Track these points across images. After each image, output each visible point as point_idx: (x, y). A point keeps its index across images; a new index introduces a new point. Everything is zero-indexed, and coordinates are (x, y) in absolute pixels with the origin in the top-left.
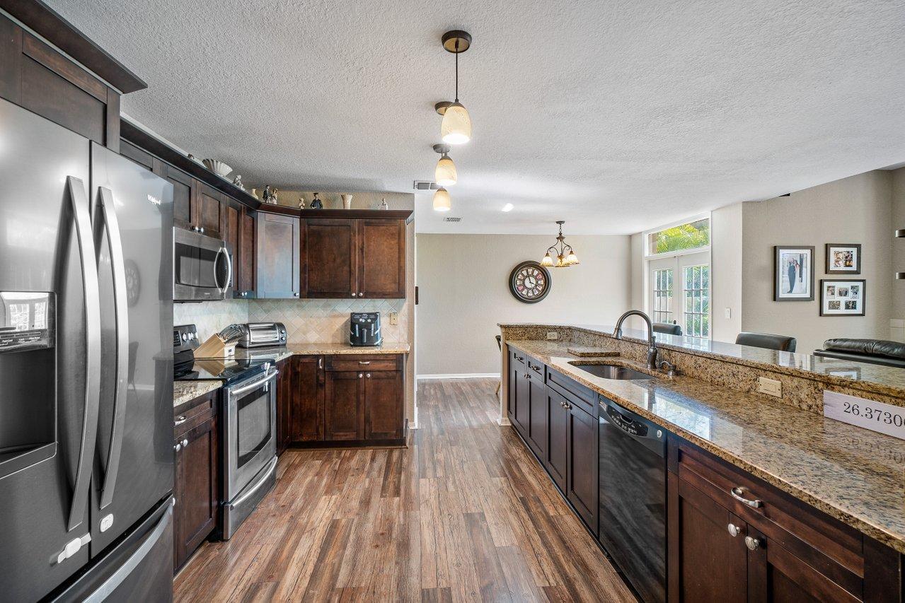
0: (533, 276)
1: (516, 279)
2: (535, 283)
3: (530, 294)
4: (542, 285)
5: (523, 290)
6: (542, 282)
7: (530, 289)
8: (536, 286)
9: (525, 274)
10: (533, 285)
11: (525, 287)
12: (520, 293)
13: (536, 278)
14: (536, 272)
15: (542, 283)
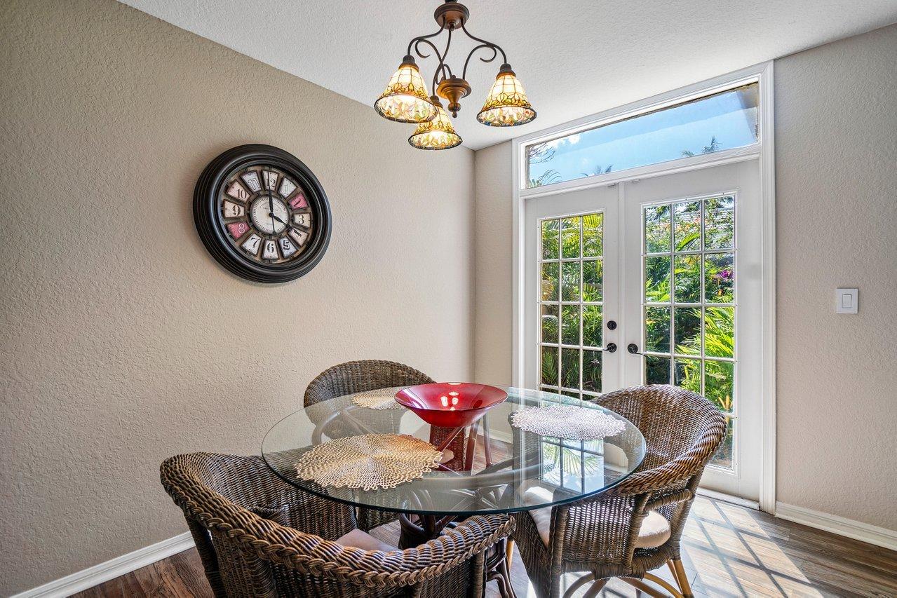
0: (280, 197)
1: (222, 197)
2: (284, 218)
3: (270, 253)
4: (305, 229)
5: (246, 237)
6: (304, 219)
7: (270, 236)
8: (288, 228)
9: (255, 186)
10: (279, 227)
11: (253, 227)
12: (236, 245)
13: (287, 204)
14: (288, 188)
15: (307, 224)
